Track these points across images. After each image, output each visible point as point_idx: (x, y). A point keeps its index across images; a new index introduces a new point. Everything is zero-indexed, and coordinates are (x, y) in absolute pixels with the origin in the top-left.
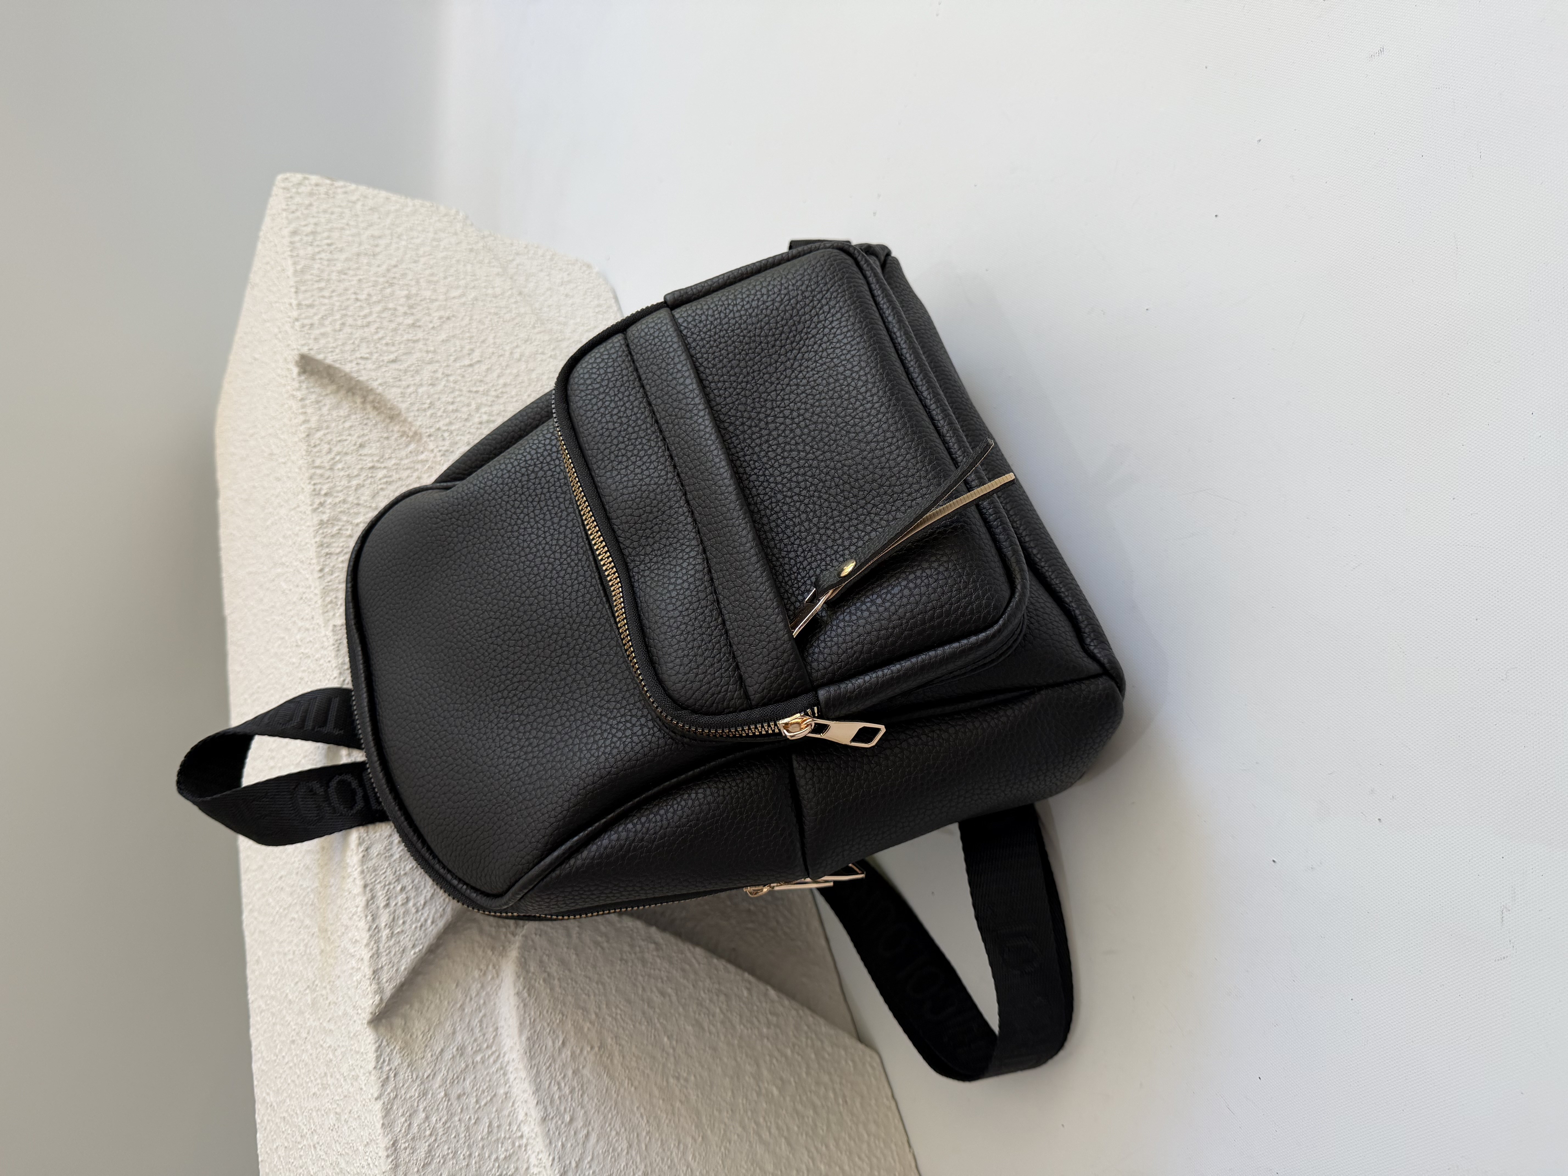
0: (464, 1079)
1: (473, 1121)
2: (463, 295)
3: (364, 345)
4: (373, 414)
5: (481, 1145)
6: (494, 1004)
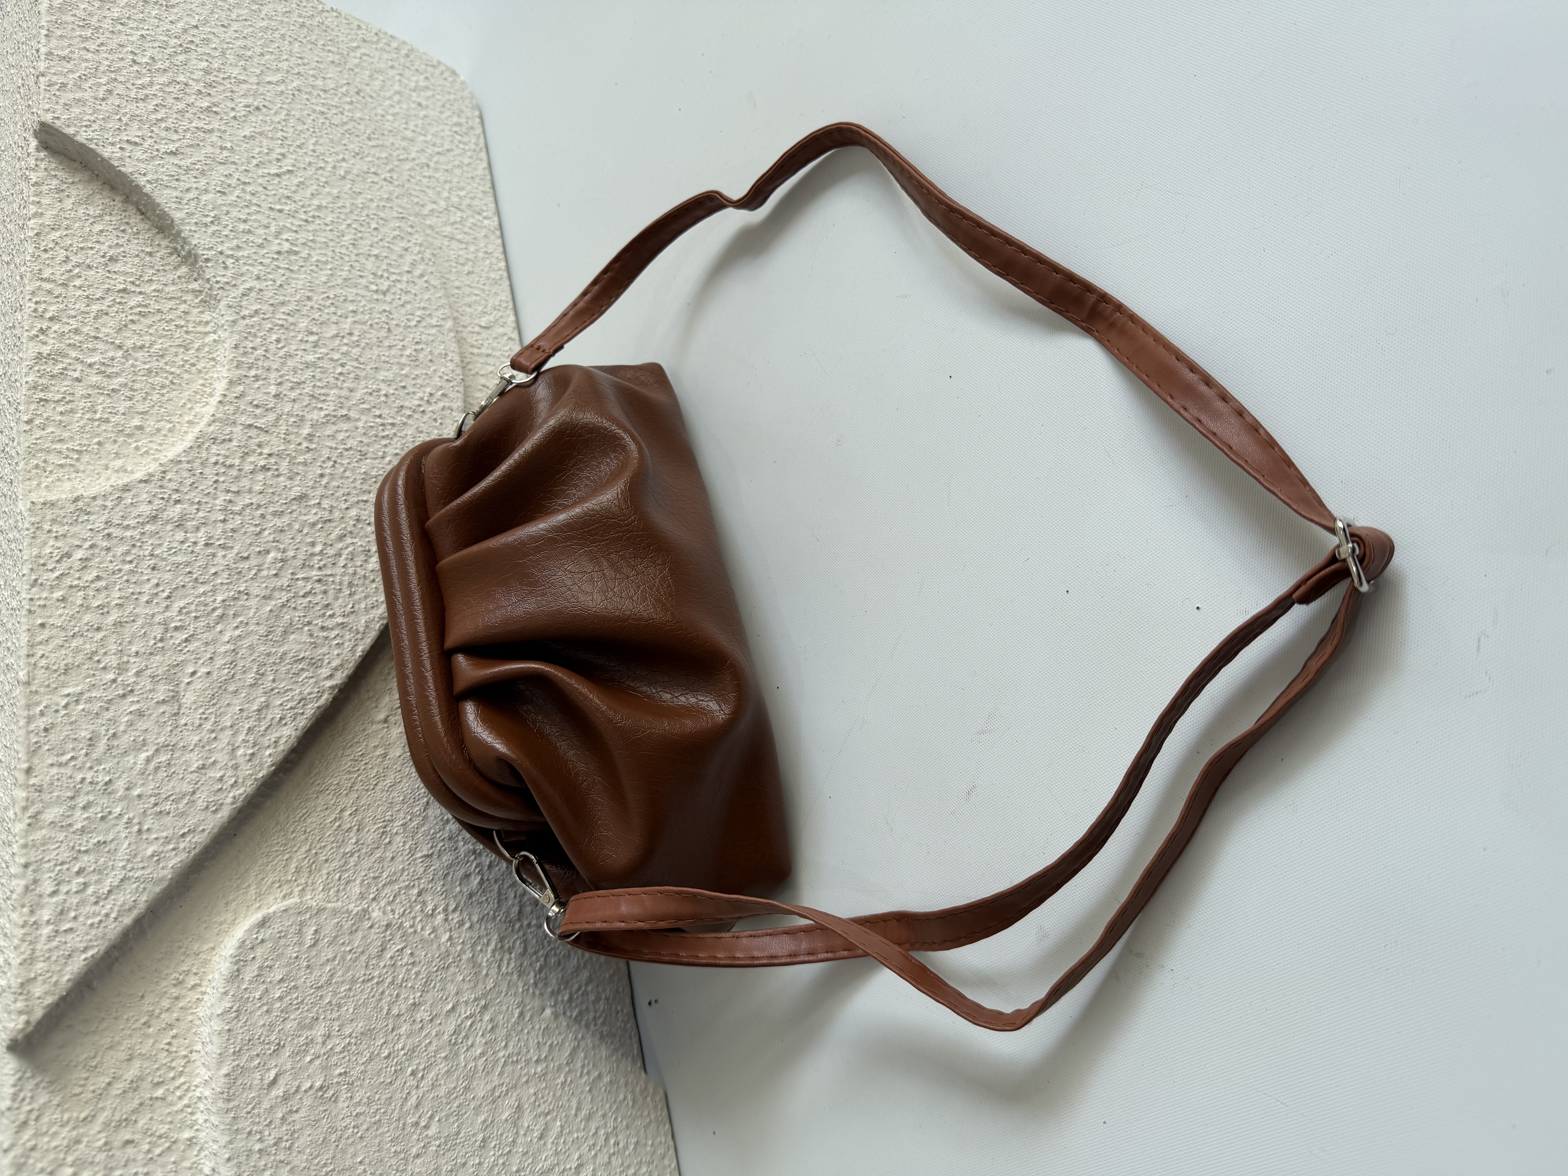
0: (136, 1121)
3: (135, 125)
4: (135, 219)
6: (191, 1022)
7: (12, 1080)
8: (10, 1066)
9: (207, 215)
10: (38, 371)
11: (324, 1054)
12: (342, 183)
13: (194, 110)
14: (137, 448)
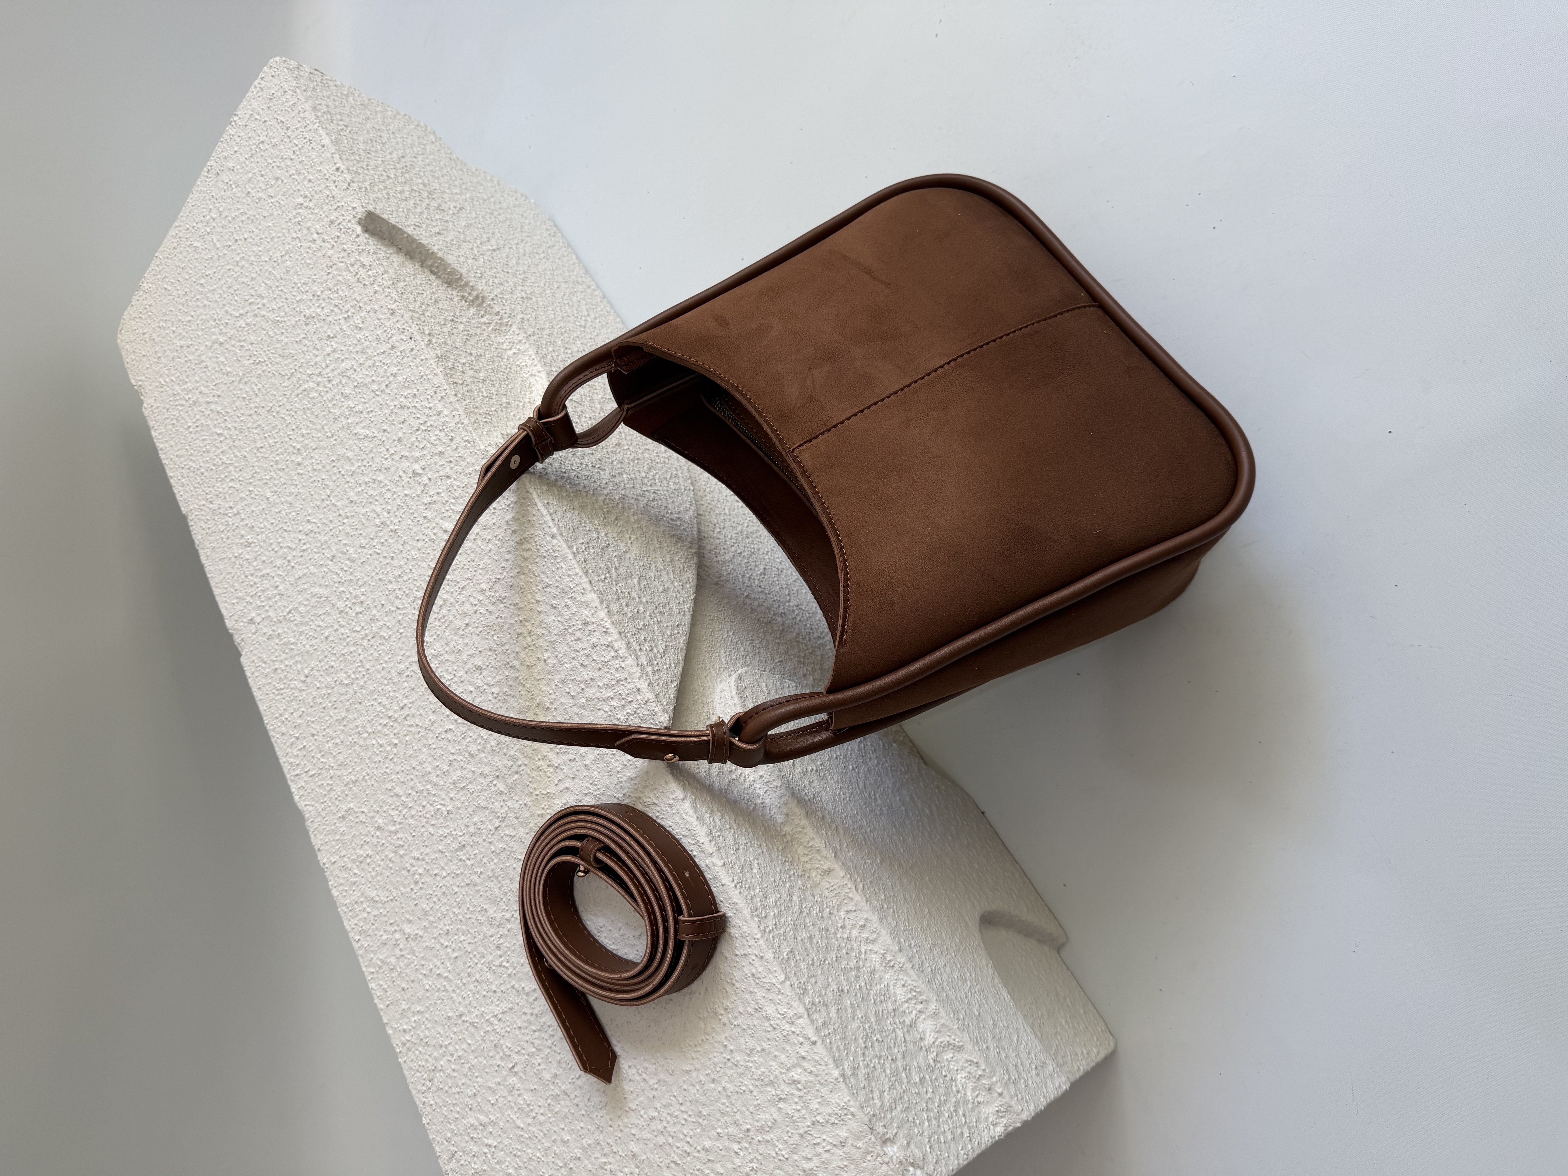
2: (461, 193)
3: (412, 215)
4: (433, 277)
9: (476, 273)
10: (442, 365)
12: (525, 257)
13: (432, 208)
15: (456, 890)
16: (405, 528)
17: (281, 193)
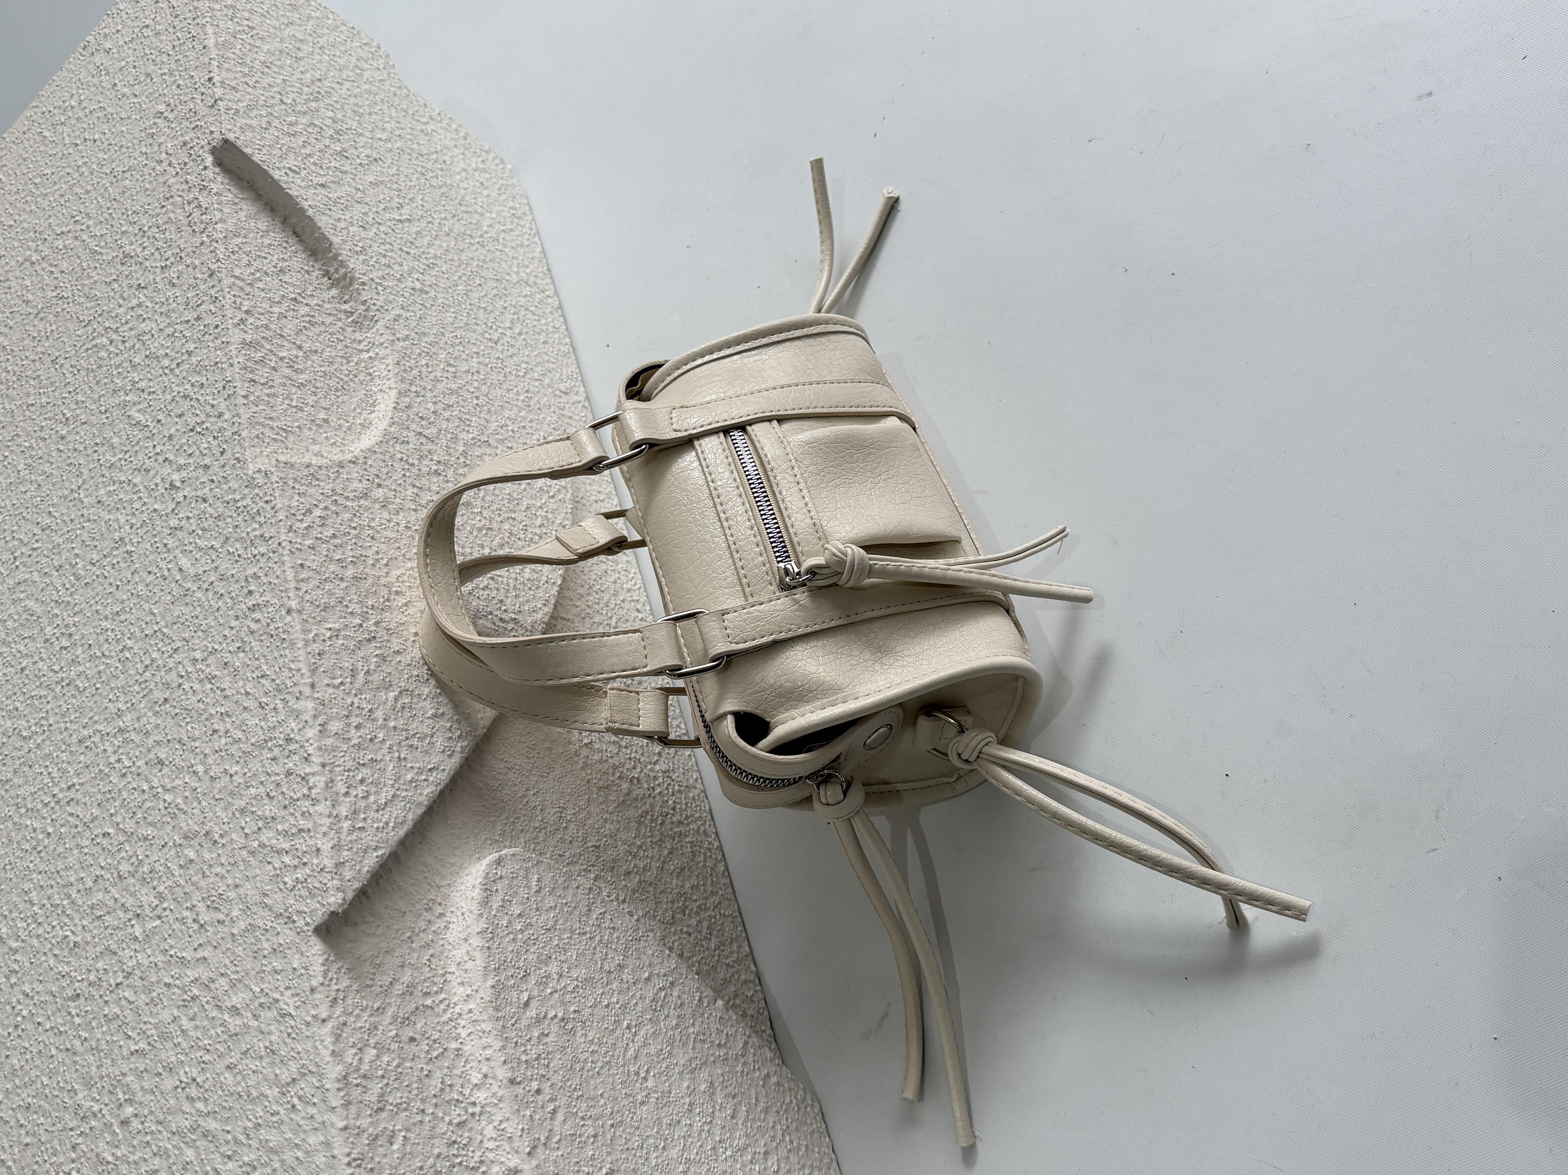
0: (415, 1022)
1: (426, 1073)
2: (388, 140)
3: (292, 156)
4: (292, 240)
5: (434, 1101)
6: (443, 945)
7: (321, 960)
8: (317, 947)
9: (356, 245)
10: (245, 355)
11: (561, 990)
12: (447, 238)
13: (331, 152)
14: (326, 438)
15: (54, 1052)
16: (142, 552)
17: (146, 94)
